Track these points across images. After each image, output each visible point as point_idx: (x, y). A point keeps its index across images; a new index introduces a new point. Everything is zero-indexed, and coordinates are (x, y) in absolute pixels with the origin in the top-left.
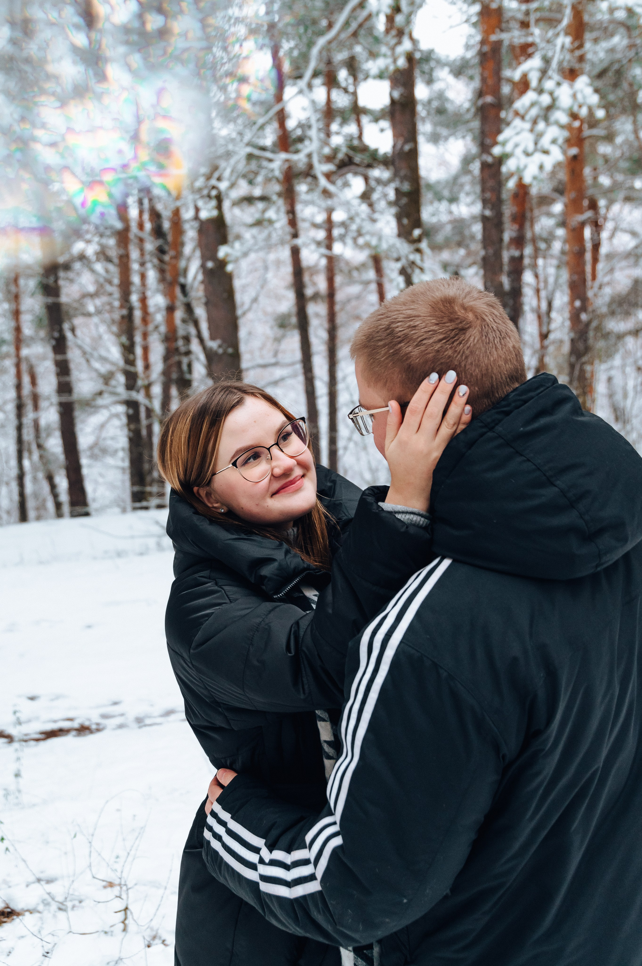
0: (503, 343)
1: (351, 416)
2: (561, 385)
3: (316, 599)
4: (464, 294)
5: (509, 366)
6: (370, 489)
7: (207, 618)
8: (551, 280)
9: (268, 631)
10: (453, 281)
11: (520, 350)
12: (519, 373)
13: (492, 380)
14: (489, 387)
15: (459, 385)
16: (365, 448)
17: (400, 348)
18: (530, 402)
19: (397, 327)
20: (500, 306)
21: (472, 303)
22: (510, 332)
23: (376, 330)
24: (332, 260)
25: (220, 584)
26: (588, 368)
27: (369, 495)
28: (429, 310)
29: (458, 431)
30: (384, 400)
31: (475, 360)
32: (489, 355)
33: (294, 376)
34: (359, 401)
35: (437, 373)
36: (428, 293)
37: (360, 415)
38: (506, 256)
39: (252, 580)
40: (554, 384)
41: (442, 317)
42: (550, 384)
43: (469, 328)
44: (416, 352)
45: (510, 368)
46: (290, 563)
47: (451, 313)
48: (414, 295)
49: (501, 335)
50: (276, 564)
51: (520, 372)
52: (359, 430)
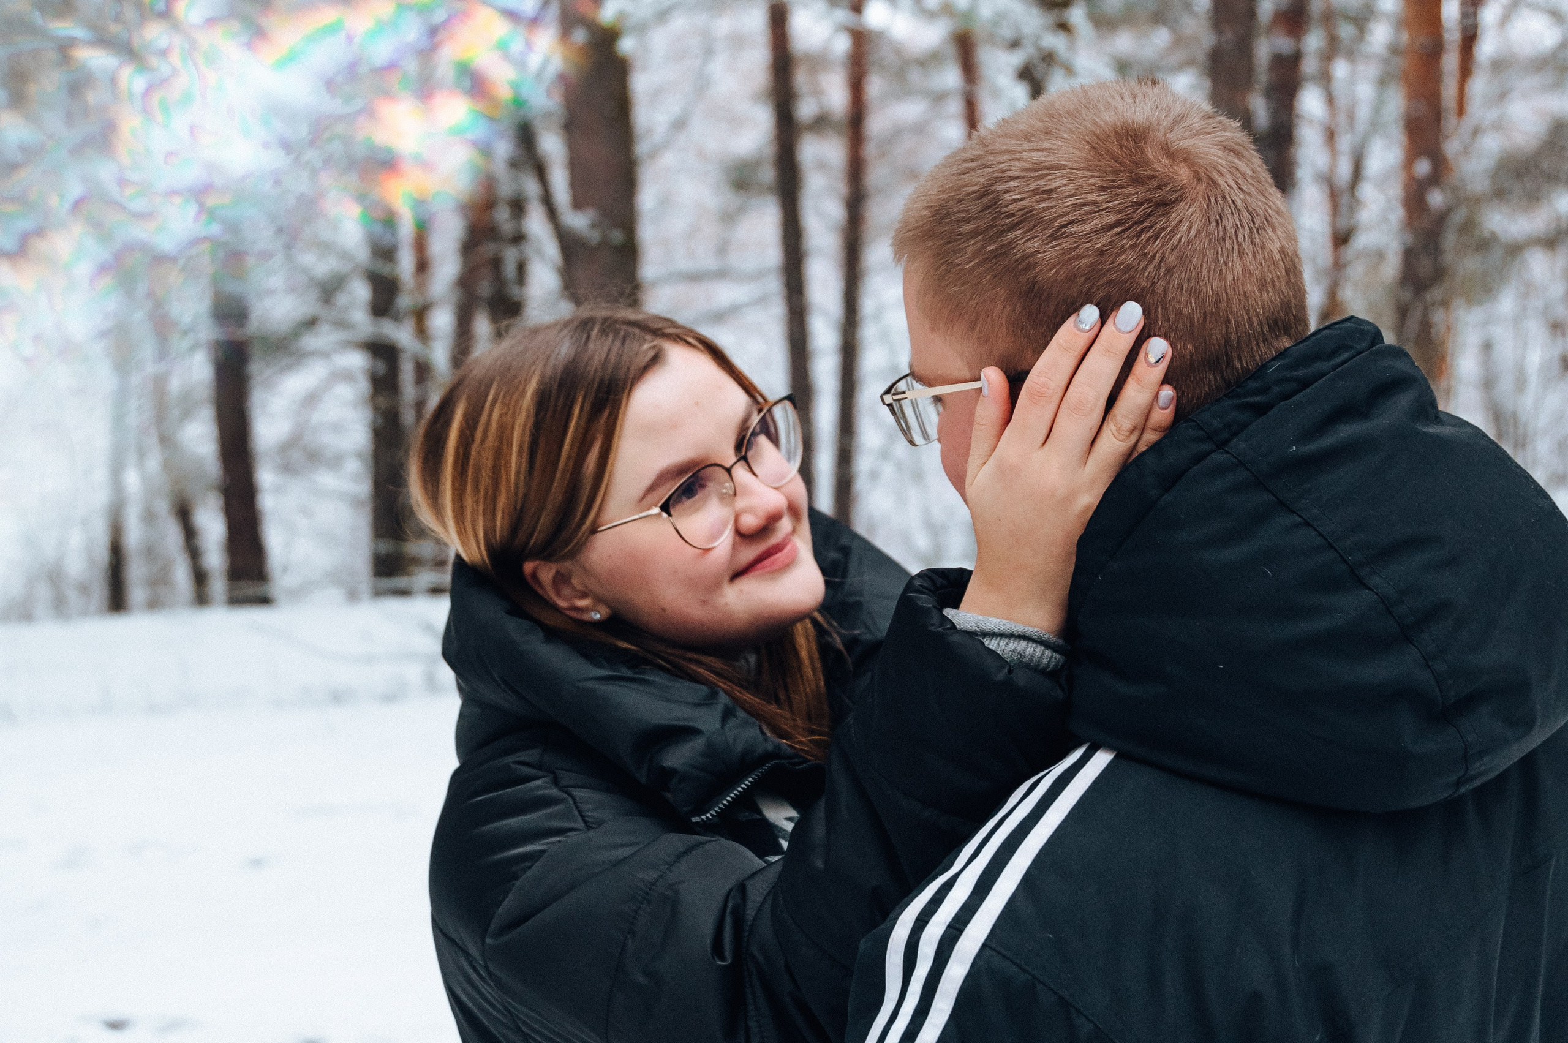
0: (1257, 241)
1: (889, 399)
2: (1390, 347)
3: (789, 827)
4: (1170, 119)
5: (1271, 296)
6: (926, 575)
7: (528, 864)
8: (1364, 113)
9: (671, 903)
10: (1144, 88)
11: (1296, 260)
12: (1292, 313)
13: (1227, 327)
14: (1219, 344)
15: (1149, 336)
16: (918, 476)
17: (1012, 241)
18: (1316, 384)
19: (1008, 191)
20: (1253, 152)
21: (1186, 143)
22: (1276, 215)
23: (958, 197)
24: (861, 38)
25: (564, 783)
26: (1438, 317)
27: (921, 589)
28: (1084, 154)
29: (1142, 448)
30: (970, 368)
31: (1189, 280)
32: (1224, 267)
33: (761, 301)
34: (911, 367)
35: (1097, 305)
36: (1084, 113)
37: (909, 398)
38: (1264, 49)
39: (642, 777)
40: (1372, 345)
41: (1116, 173)
42: (1364, 345)
43: (1177, 201)
44: (1049, 253)
45: (1271, 300)
46: (734, 740)
47: (1137, 164)
48: (1051, 116)
49: (1253, 222)
50: (699, 743)
51: (1294, 313)
52: (906, 432)
